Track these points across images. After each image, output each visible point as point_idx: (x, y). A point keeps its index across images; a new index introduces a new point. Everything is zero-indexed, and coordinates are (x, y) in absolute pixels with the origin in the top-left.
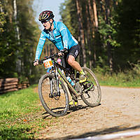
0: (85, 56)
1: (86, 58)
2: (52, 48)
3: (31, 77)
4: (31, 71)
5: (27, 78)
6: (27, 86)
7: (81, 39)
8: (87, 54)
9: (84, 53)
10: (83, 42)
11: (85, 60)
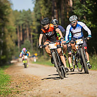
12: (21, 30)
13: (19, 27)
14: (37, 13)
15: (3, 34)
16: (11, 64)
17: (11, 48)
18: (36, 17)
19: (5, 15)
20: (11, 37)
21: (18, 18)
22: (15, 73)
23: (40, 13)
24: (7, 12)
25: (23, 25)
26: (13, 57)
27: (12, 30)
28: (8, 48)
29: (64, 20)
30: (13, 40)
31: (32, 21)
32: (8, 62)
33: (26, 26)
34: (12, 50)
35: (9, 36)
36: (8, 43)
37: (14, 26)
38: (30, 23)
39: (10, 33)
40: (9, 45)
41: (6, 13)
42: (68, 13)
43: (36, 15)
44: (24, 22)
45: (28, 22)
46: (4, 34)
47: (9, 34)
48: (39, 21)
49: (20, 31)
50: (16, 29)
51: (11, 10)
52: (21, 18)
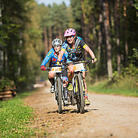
0: (109, 47)
1: (111, 51)
2: (55, 32)
3: (20, 80)
4: (19, 70)
5: (13, 83)
6: (14, 95)
7: (104, 19)
8: (113, 44)
9: (108, 42)
10: (107, 24)
11: (109, 54)
12: (51, 35)
13: (47, 31)
14: (75, 9)
15: (21, 42)
16: (33, 89)
17: (33, 65)
18: (74, 15)
19: (25, 12)
20: (35, 46)
21: (45, 17)
22: (41, 104)
23: (80, 9)
24: (28, 7)
25: (53, 27)
26: (38, 79)
27: (36, 35)
28: (30, 64)
29: (119, 19)
30: (37, 52)
31: (68, 22)
32: (29, 87)
33: (57, 29)
34: (36, 68)
35: (31, 45)
36: (29, 57)
37: (39, 29)
38: (64, 24)
39: (33, 41)
40: (31, 59)
41: (26, 9)
42: (125, 9)
43: (74, 11)
44: (56, 22)
45: (61, 23)
46: (24, 41)
47: (30, 42)
48: (78, 21)
49: (48, 37)
50: (43, 34)
51: (34, 4)
52: (50, 17)
